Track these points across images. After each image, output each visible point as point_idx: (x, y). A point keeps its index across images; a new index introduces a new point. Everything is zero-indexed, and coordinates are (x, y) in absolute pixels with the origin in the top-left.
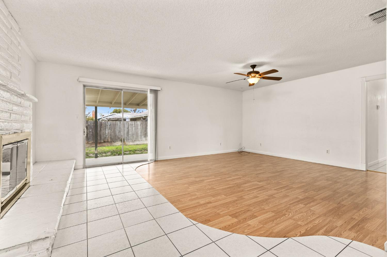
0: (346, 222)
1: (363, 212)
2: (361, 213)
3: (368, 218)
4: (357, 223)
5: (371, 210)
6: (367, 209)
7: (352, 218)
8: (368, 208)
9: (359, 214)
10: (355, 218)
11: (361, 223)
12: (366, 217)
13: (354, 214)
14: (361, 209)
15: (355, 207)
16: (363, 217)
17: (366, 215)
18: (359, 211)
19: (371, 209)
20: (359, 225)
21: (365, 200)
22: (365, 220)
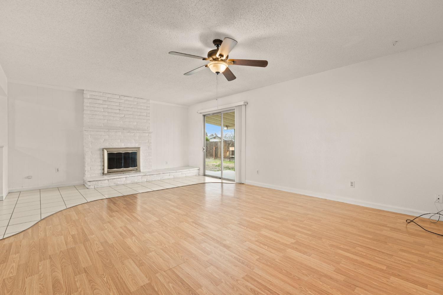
0: (20, 246)
1: (13, 266)
2: (14, 264)
3: (2, 264)
4: (10, 252)
5: (4, 278)
6: (11, 275)
7: (18, 253)
8: (10, 278)
9: (15, 262)
10: (16, 255)
11: (6, 254)
12: (5, 264)
13: (20, 258)
14: (18, 269)
15: (28, 267)
16: (8, 261)
17: (6, 266)
18: (19, 266)
19: (4, 280)
20: (7, 251)
21: (25, 291)
22: (4, 259)
